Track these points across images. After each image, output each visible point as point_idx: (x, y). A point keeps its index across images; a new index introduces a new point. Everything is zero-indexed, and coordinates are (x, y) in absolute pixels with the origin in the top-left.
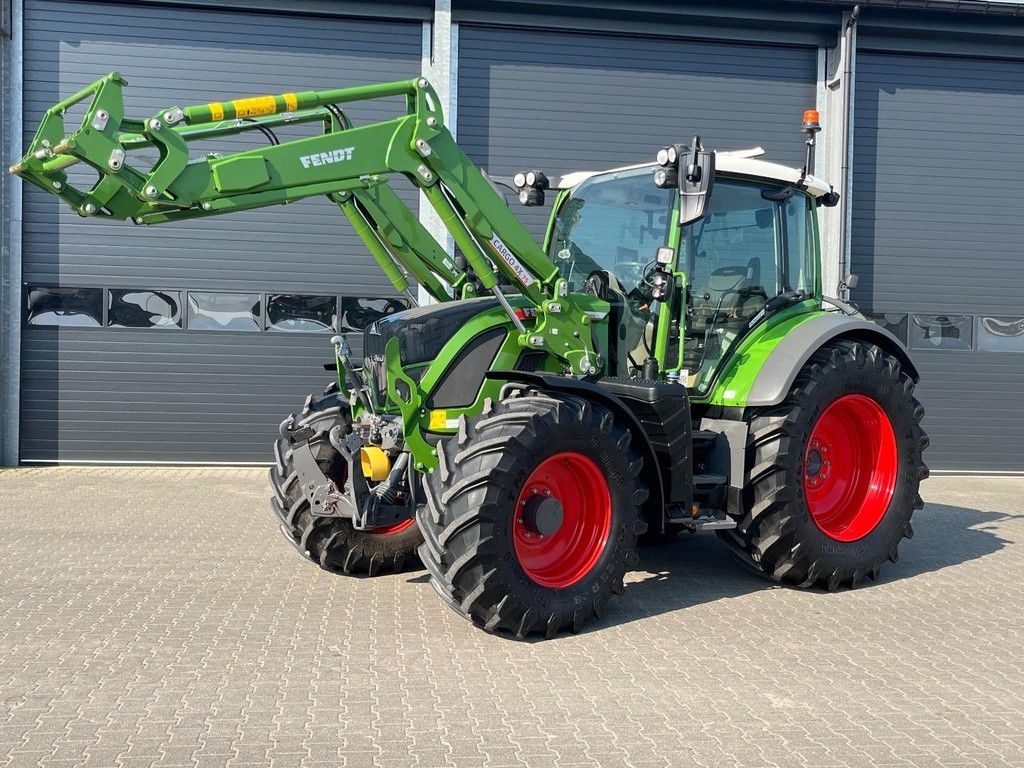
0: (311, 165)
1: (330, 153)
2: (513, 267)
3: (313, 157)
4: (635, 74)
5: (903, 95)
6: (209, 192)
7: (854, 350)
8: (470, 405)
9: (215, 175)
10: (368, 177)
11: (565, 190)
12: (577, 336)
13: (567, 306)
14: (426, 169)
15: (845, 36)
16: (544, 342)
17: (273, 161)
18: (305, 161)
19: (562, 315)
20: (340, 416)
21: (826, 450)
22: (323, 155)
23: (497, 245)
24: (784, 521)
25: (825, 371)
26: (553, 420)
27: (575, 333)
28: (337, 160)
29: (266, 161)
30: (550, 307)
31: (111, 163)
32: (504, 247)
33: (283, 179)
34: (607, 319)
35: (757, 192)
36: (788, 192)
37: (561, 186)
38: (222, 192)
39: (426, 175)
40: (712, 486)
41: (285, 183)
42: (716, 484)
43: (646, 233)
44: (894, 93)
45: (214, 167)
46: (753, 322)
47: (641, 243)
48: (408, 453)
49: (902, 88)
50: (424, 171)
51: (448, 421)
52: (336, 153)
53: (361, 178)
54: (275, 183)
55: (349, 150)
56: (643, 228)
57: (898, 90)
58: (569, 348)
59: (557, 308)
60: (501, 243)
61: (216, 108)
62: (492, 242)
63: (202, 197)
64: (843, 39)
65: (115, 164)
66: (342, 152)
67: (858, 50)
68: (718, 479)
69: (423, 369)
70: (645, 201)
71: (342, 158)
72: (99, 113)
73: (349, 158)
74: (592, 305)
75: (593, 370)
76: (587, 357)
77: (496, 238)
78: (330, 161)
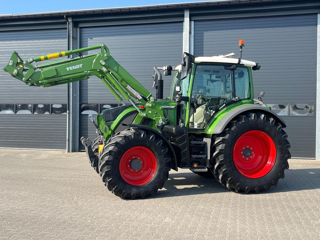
0: (70, 70)
1: (75, 66)
2: (135, 94)
3: (70, 68)
4: (251, 30)
6: (41, 78)
7: (253, 116)
9: (42, 74)
10: (87, 72)
11: (177, 70)
12: (157, 113)
13: (154, 105)
14: (105, 68)
16: (146, 115)
17: (58, 69)
18: (68, 69)
19: (152, 107)
21: (252, 149)
22: (73, 67)
23: (129, 88)
24: (224, 170)
25: (240, 123)
26: (132, 137)
27: (156, 112)
28: (77, 68)
29: (56, 69)
30: (148, 105)
31: (14, 73)
32: (131, 88)
33: (61, 74)
34: (176, 108)
35: (223, 67)
36: (234, 67)
37: (175, 69)
38: (44, 78)
39: (105, 70)
40: (201, 158)
41: (62, 75)
42: (202, 158)
43: (209, 81)
45: (42, 72)
46: (221, 108)
47: (207, 84)
50: (104, 69)
52: (77, 66)
53: (85, 72)
54: (59, 75)
55: (81, 65)
56: (208, 80)
58: (155, 117)
59: (150, 105)
60: (130, 87)
61: (42, 57)
62: (127, 87)
63: (39, 80)
65: (15, 73)
66: (79, 66)
68: (203, 156)
69: (111, 123)
70: (204, 72)
71: (79, 67)
72: (11, 61)
73: (81, 67)
74: (169, 104)
75: (164, 123)
76: (161, 119)
77: (128, 86)
78: (75, 68)
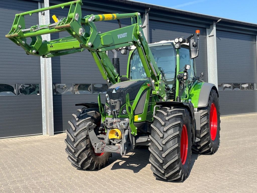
1: (123, 34)
2: (154, 71)
3: (120, 35)
5: (157, 30)
8: (142, 113)
9: (102, 40)
11: (132, 50)
13: (162, 82)
15: (146, 15)
18: (118, 36)
20: (91, 120)
24: (208, 137)
33: (115, 42)
38: (104, 45)
44: (155, 30)
45: (101, 37)
46: (191, 85)
48: (129, 129)
49: (157, 29)
50: (139, 41)
51: (139, 118)
53: (129, 42)
54: (113, 43)
55: (126, 34)
57: (156, 29)
58: (162, 94)
64: (146, 16)
67: (149, 19)
72: (77, 14)
73: (126, 36)
76: (166, 97)
